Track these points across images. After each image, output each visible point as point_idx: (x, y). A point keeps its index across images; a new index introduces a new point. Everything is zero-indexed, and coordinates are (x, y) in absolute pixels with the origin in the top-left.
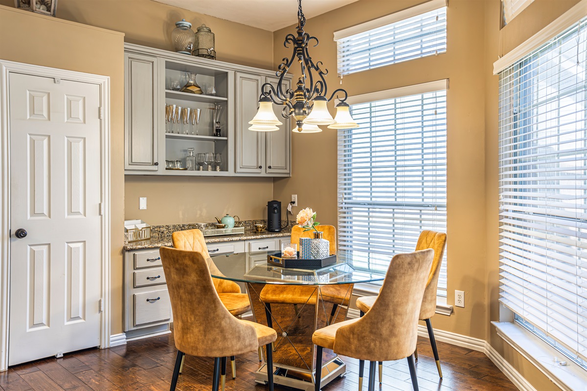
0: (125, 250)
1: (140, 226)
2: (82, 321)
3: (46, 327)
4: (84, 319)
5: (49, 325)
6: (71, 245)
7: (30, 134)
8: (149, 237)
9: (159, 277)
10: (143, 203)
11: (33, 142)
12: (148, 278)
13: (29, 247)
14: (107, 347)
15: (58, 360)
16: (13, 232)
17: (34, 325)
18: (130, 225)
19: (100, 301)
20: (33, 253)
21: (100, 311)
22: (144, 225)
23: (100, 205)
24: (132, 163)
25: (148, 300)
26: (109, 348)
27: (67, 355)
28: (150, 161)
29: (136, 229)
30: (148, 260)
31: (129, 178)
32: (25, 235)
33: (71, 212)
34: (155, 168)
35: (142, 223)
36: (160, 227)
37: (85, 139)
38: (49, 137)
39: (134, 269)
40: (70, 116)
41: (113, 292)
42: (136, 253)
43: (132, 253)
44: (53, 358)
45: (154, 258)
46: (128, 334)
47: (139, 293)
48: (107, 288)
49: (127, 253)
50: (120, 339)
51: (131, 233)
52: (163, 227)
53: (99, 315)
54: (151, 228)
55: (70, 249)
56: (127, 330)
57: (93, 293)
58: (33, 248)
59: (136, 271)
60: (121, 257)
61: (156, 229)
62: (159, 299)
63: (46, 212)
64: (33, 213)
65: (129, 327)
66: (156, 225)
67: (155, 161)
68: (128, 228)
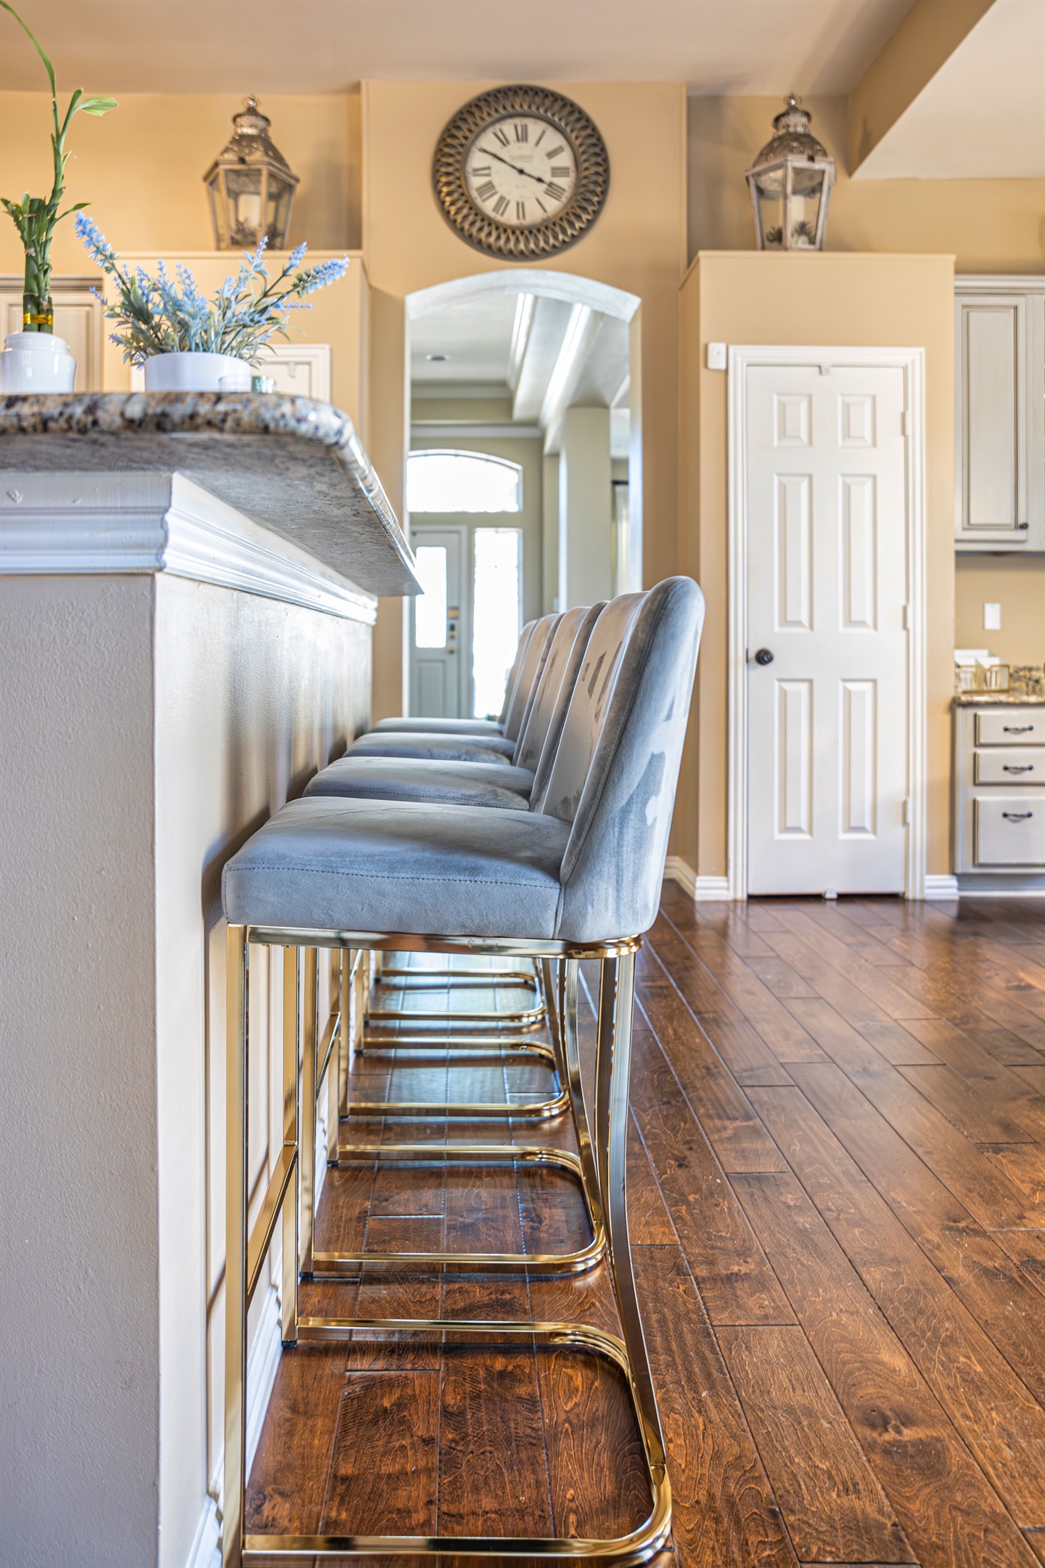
0: (956, 704)
1: (988, 662)
2: (869, 836)
3: (806, 837)
4: (874, 831)
5: (811, 833)
6: (851, 686)
7: (779, 475)
8: (1005, 686)
9: (1031, 768)
10: (992, 617)
11: (783, 488)
12: (1006, 768)
13: (776, 684)
14: (918, 896)
15: (829, 903)
16: (752, 654)
17: (786, 829)
18: (966, 658)
19: (905, 804)
20: (784, 693)
21: (905, 823)
22: (996, 661)
23: (905, 609)
24: (969, 526)
25: (1005, 815)
26: (923, 902)
27: (843, 898)
28: (1009, 519)
29: (978, 666)
30: (1006, 730)
31: (965, 559)
32: (771, 659)
33: (849, 622)
34: (1020, 535)
35: (992, 655)
36: (1030, 669)
37: (874, 478)
38: (810, 477)
39: (976, 745)
40: (847, 434)
41: (931, 789)
42: (981, 712)
43: (970, 712)
44: (818, 898)
45: (1019, 726)
46: (963, 879)
47: (984, 797)
48: (920, 778)
49: (960, 712)
50: (943, 887)
51: (967, 676)
52: (1038, 669)
53: (901, 830)
54: (1011, 671)
55: (848, 694)
56: (959, 870)
57: (892, 786)
58: (786, 686)
59: (980, 751)
60: (947, 718)
61: (1022, 673)
62: (1030, 815)
63: (805, 619)
64: (784, 621)
65: (964, 865)
66: (1021, 664)
67: (1021, 520)
68: (961, 662)
